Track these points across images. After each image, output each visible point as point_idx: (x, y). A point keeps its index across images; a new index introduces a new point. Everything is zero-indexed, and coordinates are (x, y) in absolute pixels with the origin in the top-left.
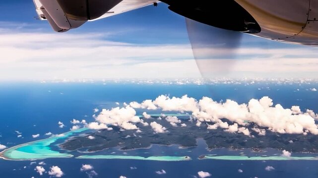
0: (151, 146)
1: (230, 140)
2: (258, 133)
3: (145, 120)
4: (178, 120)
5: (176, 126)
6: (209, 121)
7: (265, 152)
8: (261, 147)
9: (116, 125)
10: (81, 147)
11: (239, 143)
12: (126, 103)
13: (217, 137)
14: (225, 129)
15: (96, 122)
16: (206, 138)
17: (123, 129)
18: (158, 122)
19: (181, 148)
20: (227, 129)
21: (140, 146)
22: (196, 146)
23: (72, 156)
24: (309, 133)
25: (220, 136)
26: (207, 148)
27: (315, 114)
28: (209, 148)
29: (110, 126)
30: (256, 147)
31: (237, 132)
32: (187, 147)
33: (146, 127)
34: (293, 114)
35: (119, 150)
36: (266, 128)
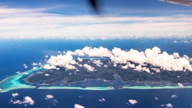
0: (86, 79)
1: (136, 75)
2: (156, 71)
3: (80, 63)
4: (101, 62)
5: (101, 67)
6: (121, 63)
7: (160, 83)
8: (158, 80)
9: (61, 66)
10: (40, 81)
11: (143, 77)
12: (65, 52)
13: (127, 73)
14: (133, 68)
15: (48, 64)
16: (120, 74)
17: (67, 69)
18: (88, 64)
19: (105, 81)
20: (135, 68)
21: (79, 80)
22: (115, 79)
23: (35, 87)
24: (187, 70)
25: (129, 73)
26: (122, 81)
27: (189, 58)
28: (124, 81)
29: (57, 67)
30: (154, 80)
31: (141, 70)
32: (109, 81)
33: (81, 67)
34: (175, 58)
35: (65, 83)
36: (159, 67)
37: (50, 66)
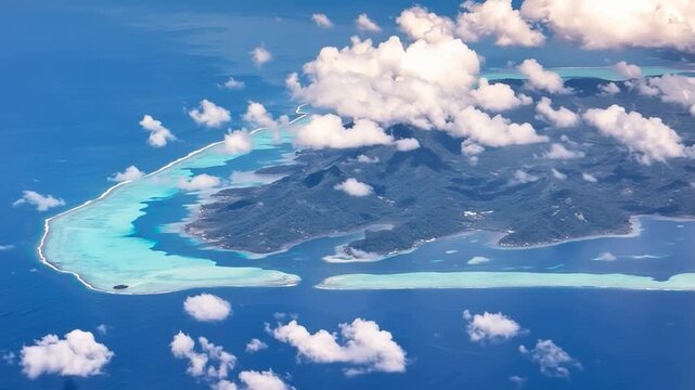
37: (349, 124)
